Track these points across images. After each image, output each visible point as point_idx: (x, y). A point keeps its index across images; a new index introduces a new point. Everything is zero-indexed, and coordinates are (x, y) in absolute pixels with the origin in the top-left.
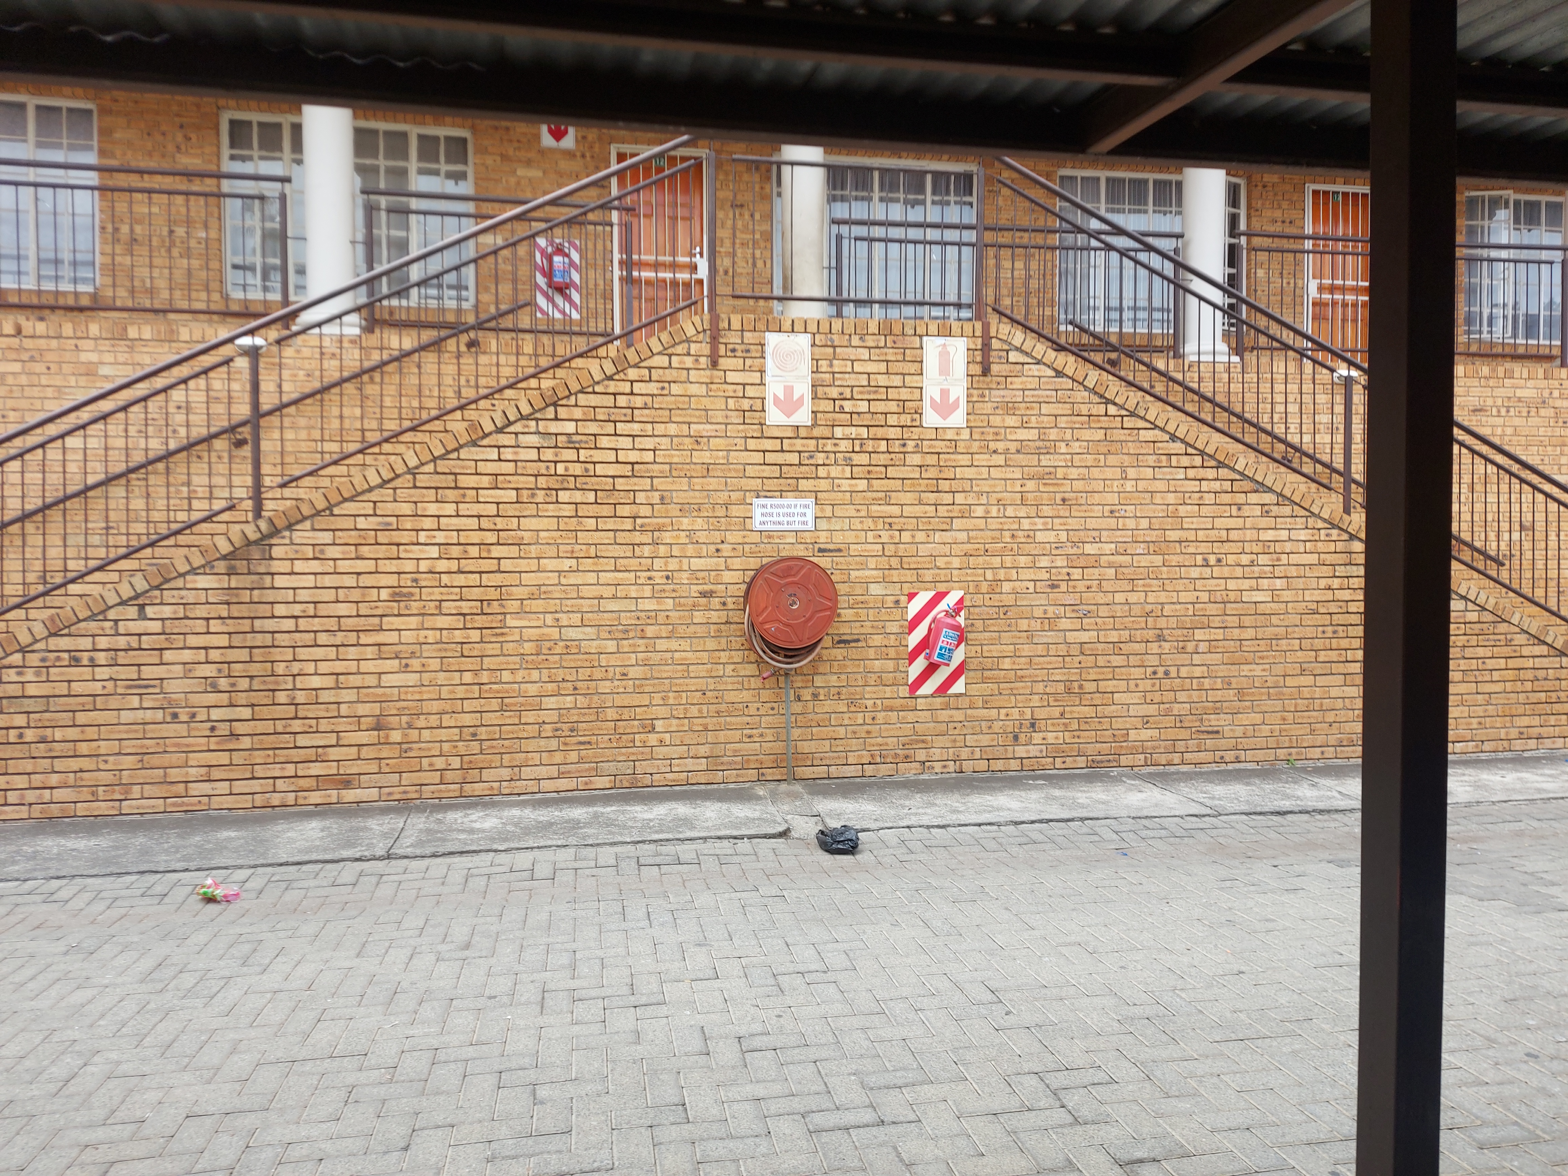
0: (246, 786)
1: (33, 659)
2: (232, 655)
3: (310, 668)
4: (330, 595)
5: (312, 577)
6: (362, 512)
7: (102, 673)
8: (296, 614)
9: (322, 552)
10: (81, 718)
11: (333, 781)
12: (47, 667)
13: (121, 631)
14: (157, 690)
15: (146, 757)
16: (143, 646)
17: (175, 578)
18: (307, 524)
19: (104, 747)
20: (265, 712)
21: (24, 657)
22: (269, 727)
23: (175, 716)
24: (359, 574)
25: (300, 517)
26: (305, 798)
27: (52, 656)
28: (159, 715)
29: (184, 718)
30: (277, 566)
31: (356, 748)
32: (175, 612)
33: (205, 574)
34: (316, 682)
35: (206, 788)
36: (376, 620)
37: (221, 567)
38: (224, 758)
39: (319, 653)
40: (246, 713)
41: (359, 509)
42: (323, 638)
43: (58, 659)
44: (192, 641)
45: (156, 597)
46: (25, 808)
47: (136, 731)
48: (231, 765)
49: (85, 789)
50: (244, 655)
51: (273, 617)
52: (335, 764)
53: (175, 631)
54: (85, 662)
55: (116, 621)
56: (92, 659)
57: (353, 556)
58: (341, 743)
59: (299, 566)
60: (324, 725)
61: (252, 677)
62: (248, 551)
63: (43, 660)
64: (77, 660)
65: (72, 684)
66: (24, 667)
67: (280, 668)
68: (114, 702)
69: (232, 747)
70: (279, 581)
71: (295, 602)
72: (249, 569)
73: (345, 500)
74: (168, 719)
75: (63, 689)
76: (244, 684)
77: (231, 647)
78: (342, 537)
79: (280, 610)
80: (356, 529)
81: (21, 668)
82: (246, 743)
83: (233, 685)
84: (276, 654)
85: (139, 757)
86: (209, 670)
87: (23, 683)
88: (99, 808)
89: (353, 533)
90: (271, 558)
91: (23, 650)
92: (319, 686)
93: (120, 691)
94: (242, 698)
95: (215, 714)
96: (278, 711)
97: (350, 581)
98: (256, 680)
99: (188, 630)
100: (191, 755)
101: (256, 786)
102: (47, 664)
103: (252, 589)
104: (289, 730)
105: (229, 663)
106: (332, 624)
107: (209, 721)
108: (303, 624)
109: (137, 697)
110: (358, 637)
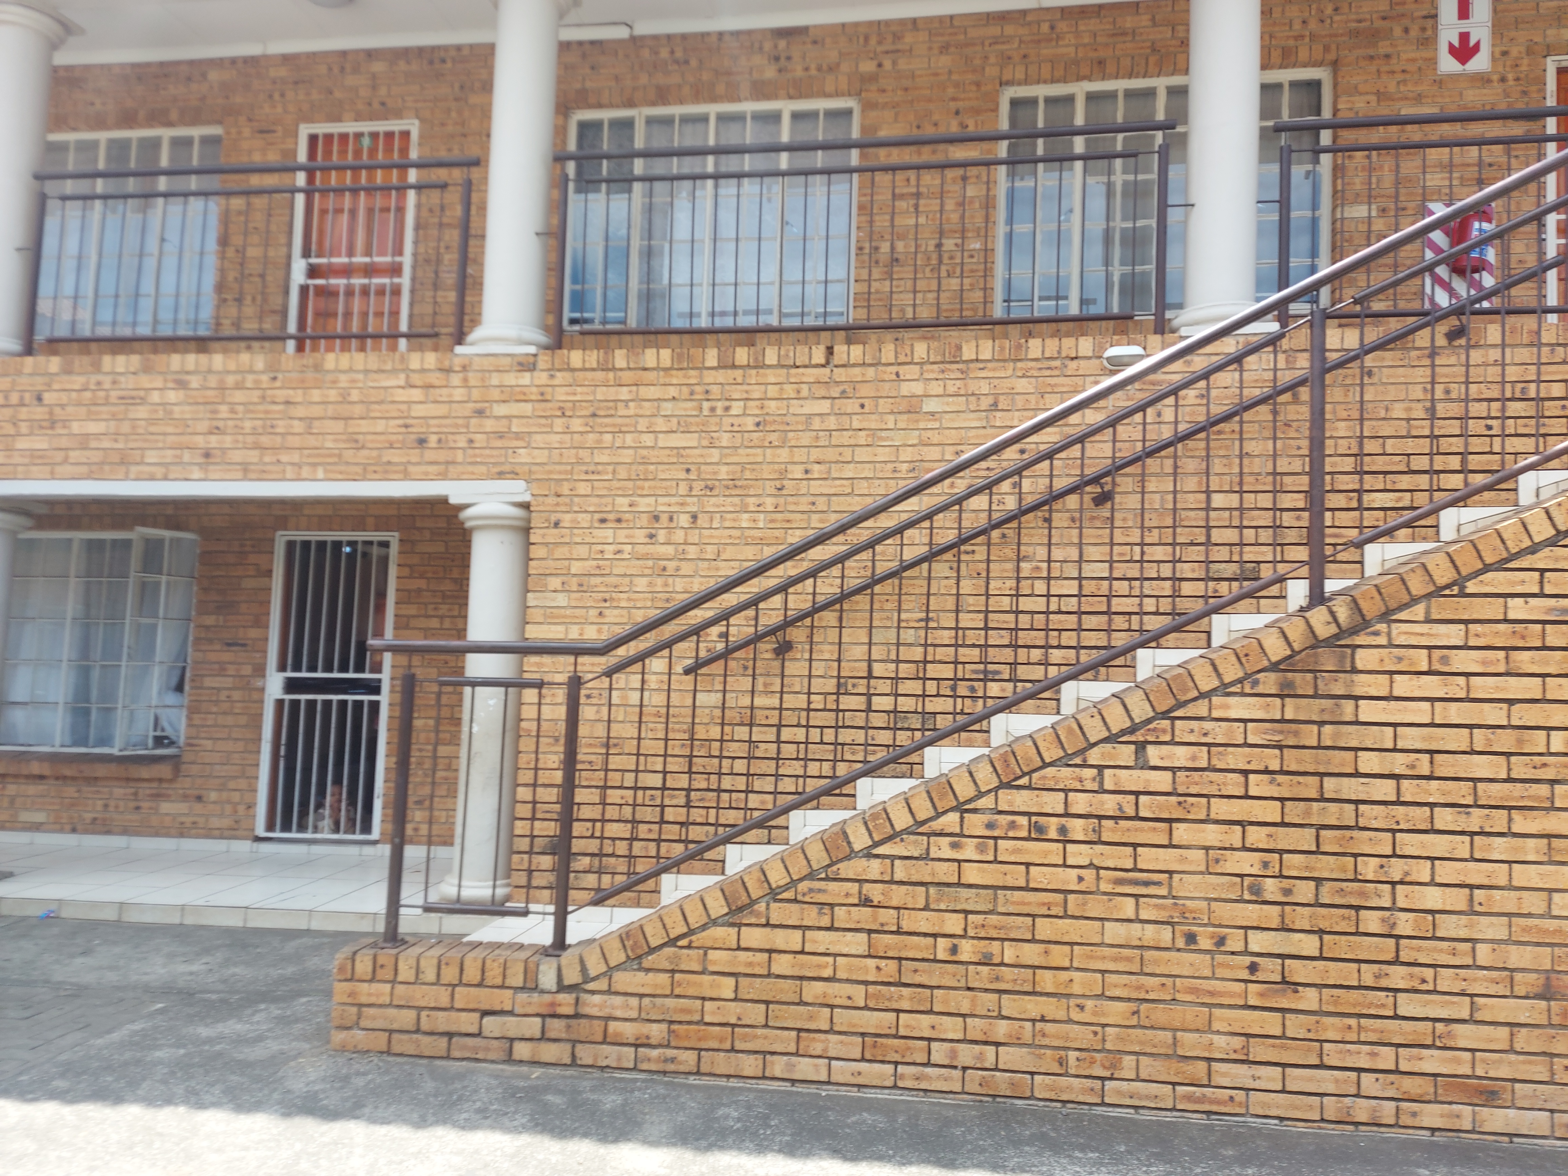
0: (1310, 1079)
1: (976, 824)
2: (1287, 838)
3: (1422, 871)
4: (1457, 739)
5: (1426, 705)
6: (1519, 589)
7: (1078, 854)
8: (1397, 771)
9: (1444, 660)
10: (1045, 929)
11: (1465, 1088)
12: (995, 838)
13: (1108, 786)
14: (1163, 891)
15: (1144, 1007)
16: (1142, 814)
17: (1195, 699)
18: (1418, 612)
19: (1079, 982)
20: (1341, 946)
21: (962, 819)
22: (1346, 973)
23: (1191, 938)
24: (1511, 702)
25: (1406, 598)
26: (1414, 1114)
27: (1004, 819)
28: (1166, 934)
29: (1205, 943)
30: (1365, 684)
31: (1507, 1030)
32: (1194, 758)
33: (1243, 694)
34: (1433, 898)
35: (1242, 1074)
36: (1543, 790)
37: (1269, 682)
38: (1271, 1023)
39: (1439, 845)
40: (1309, 945)
41: (1513, 584)
42: (1445, 818)
43: (1013, 825)
44: (1221, 809)
45: (1164, 731)
46: (957, 1074)
47: (1129, 959)
48: (1283, 1037)
49: (1049, 1052)
50: (1305, 839)
51: (1357, 774)
52: (1468, 1055)
53: (1193, 790)
54: (1053, 834)
55: (1101, 768)
56: (1063, 830)
57: (1502, 669)
58: (1478, 1016)
59: (1403, 685)
60: (1447, 980)
61: (1319, 881)
62: (1316, 655)
63: (990, 826)
64: (1040, 829)
65: (1032, 869)
66: (961, 835)
67: (1369, 868)
68: (1095, 906)
69: (1285, 1004)
70: (1368, 711)
71: (1395, 750)
72: (1316, 687)
73: (1487, 568)
74: (1181, 943)
75: (1017, 876)
76: (1305, 891)
77: (1283, 824)
78: (1483, 634)
79: (1369, 762)
80: (1506, 621)
81: (958, 837)
82: (1309, 999)
83: (1287, 892)
84: (1363, 842)
85: (1133, 1006)
86: (1248, 863)
87: (959, 861)
88: (1070, 1088)
89: (1502, 627)
90: (1354, 670)
91: (962, 809)
92: (1439, 907)
93: (1104, 887)
94: (1302, 917)
95: (1258, 942)
96: (1367, 948)
97: (1495, 715)
98: (1326, 887)
99: (1213, 790)
100: (1217, 1012)
101: (1326, 1081)
102: (996, 833)
103: (1321, 723)
104: (1384, 983)
105: (1281, 852)
106: (1461, 792)
107: (1246, 952)
108: (1410, 790)
109: (1131, 901)
110: (1510, 820)
